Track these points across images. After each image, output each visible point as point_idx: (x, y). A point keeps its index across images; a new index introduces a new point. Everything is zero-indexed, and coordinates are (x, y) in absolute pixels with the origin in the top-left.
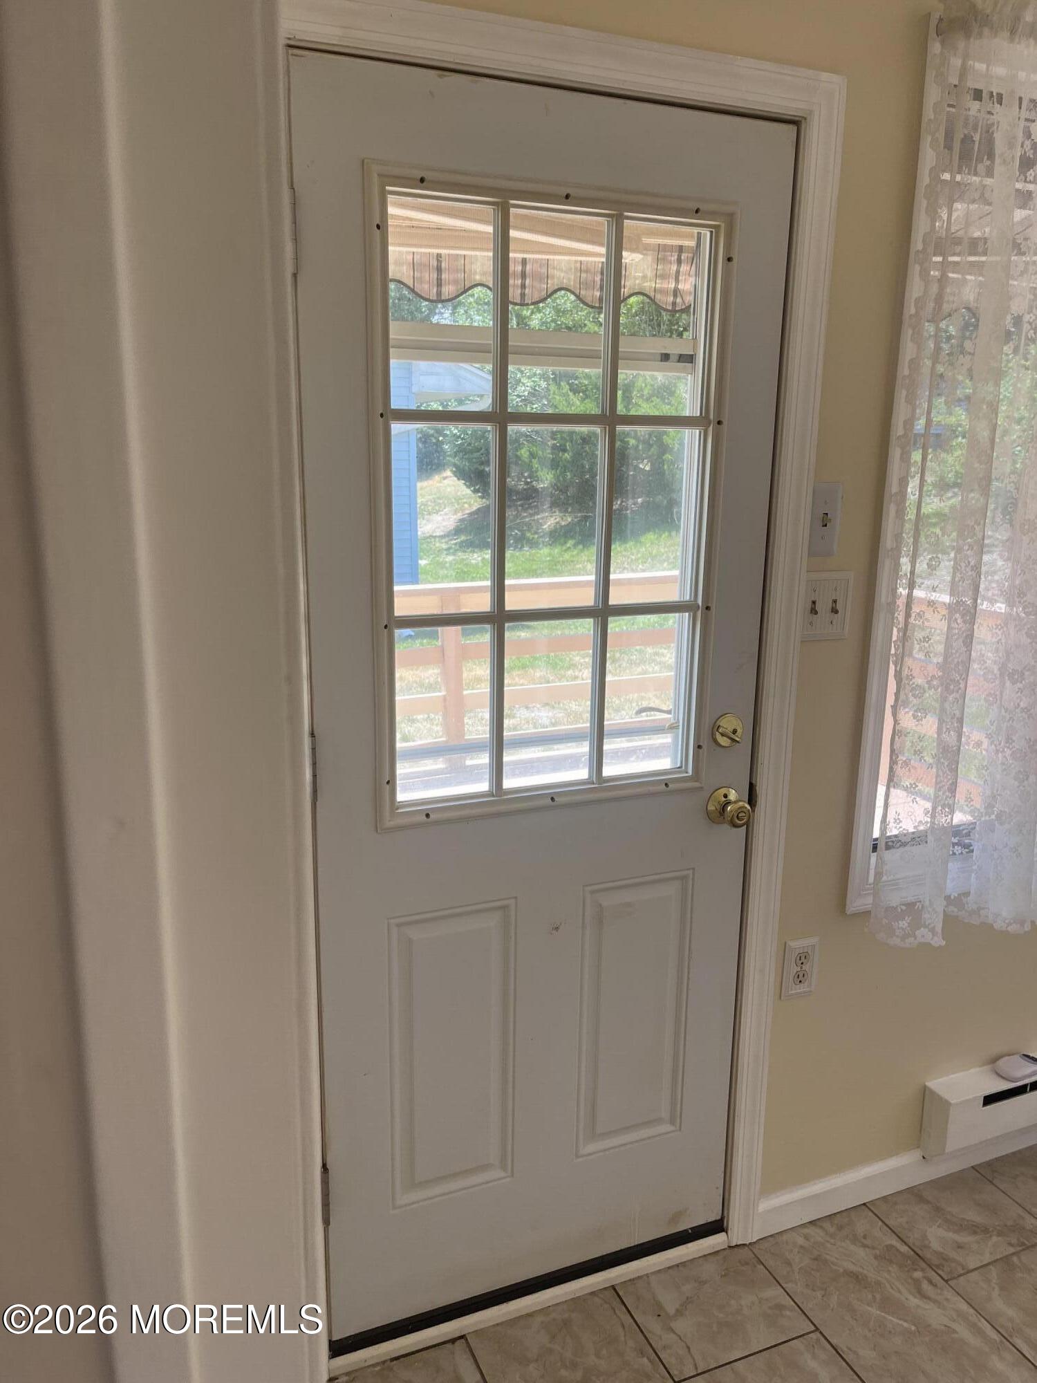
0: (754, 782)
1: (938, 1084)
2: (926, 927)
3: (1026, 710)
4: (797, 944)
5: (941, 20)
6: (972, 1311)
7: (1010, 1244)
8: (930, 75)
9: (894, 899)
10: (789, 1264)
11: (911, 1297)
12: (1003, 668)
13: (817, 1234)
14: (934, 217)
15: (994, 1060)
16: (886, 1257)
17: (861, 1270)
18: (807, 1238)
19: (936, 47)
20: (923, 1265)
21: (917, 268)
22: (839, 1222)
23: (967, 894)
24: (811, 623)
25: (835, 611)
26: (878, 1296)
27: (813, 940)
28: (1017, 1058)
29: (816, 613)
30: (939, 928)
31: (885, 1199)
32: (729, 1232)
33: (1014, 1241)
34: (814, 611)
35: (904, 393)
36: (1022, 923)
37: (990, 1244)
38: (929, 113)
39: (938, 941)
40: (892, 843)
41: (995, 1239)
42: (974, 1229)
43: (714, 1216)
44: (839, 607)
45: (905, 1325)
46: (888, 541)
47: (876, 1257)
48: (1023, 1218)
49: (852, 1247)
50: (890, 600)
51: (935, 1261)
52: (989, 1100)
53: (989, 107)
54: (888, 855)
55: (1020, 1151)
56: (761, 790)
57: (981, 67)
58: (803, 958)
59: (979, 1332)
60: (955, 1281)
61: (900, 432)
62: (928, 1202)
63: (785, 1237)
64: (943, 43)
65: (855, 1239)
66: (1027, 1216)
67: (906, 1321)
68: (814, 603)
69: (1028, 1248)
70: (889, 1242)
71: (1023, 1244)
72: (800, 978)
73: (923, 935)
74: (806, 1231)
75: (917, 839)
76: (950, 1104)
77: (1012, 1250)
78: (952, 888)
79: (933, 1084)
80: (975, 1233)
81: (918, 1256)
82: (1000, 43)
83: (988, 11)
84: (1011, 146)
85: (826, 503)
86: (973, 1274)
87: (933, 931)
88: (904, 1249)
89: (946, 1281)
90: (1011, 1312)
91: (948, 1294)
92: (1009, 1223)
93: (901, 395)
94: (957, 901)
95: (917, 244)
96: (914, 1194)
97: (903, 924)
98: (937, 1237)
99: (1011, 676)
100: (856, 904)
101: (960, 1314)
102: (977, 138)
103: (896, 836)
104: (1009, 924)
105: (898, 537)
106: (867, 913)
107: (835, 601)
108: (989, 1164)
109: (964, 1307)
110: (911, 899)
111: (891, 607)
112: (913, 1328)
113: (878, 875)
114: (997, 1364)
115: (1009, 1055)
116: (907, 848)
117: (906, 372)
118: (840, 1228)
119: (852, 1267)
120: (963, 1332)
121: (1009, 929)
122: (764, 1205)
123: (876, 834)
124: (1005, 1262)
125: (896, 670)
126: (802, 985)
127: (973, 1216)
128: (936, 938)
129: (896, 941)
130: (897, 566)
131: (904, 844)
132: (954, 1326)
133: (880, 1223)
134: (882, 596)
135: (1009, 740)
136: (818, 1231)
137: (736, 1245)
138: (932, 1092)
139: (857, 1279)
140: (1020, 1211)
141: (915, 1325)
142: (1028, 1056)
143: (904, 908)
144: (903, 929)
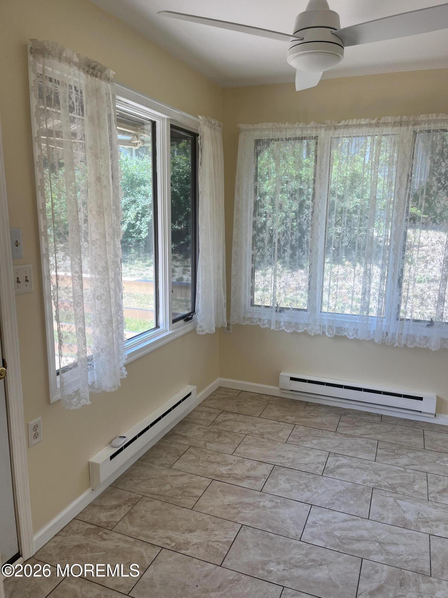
0: (4, 358)
1: (93, 459)
2: (84, 398)
3: (104, 310)
4: (33, 423)
5: (31, 48)
6: (123, 536)
7: (129, 506)
8: (30, 69)
9: (70, 391)
10: (51, 555)
11: (100, 543)
12: (94, 295)
13: (58, 539)
14: (40, 124)
15: (111, 442)
16: (87, 533)
17: (79, 543)
18: (55, 542)
19: (31, 58)
20: (102, 529)
21: (37, 144)
22: (66, 530)
23: (94, 382)
24: (18, 287)
25: (27, 281)
26: (89, 549)
27: (39, 418)
28: (118, 438)
29: (20, 282)
30: (88, 398)
31: (81, 513)
32: (23, 556)
33: (130, 504)
34: (18, 282)
35: (40, 192)
36: (115, 387)
37: (122, 509)
38: (31, 84)
39: (89, 403)
40: (65, 370)
41: (123, 507)
42: (116, 507)
43: (15, 552)
44: (28, 279)
45: (101, 553)
46: (44, 251)
47: (84, 535)
48: (131, 495)
49: (74, 536)
50: (48, 275)
51: (105, 525)
52: (112, 457)
53: (56, 85)
54: (64, 375)
55: (124, 473)
56: (8, 361)
57: (50, 69)
58: (36, 427)
59: (127, 542)
60: (114, 529)
61: (41, 207)
62: (97, 506)
63: (47, 546)
64: (33, 57)
65: (74, 533)
66: (132, 494)
67: (101, 552)
68: (18, 278)
69: (135, 504)
70: (87, 527)
71: (133, 504)
72: (36, 437)
73: (83, 402)
74: (54, 540)
75: (75, 365)
76: (99, 464)
77: (130, 508)
78: (90, 381)
79: (91, 460)
80: (116, 508)
81: (99, 527)
82: (56, 62)
83: (50, 49)
84: (65, 101)
85: (16, 236)
86: (119, 523)
87: (86, 399)
88: (93, 527)
89: (111, 530)
90: (136, 529)
91: (113, 534)
92: (127, 499)
93: (39, 194)
94: (92, 386)
95: (35, 134)
96: (92, 505)
97: (75, 400)
98: (103, 516)
99: (97, 298)
100: (54, 398)
101: (119, 539)
102: (53, 97)
103: (67, 366)
104: (111, 389)
105: (47, 249)
106: (59, 401)
107: (26, 277)
108: (115, 482)
109: (119, 536)
110: (76, 389)
111: (49, 277)
112: (104, 553)
113: (62, 384)
114: (136, 549)
115: (115, 439)
116: (72, 370)
117: (39, 184)
118: (67, 532)
119: (76, 544)
120: (122, 544)
121: (112, 390)
122: (35, 538)
123: (57, 368)
124: (130, 513)
125: (54, 302)
126: (37, 439)
127: (114, 503)
128: (88, 402)
129: (73, 408)
130: (48, 261)
131: (71, 369)
132: (119, 544)
133: (82, 522)
134: (45, 273)
135: (101, 321)
136: (60, 537)
137: (27, 560)
138: (92, 463)
139: (79, 547)
140: (129, 493)
141: (104, 551)
142: (121, 437)
143: (74, 393)
144: (75, 402)
